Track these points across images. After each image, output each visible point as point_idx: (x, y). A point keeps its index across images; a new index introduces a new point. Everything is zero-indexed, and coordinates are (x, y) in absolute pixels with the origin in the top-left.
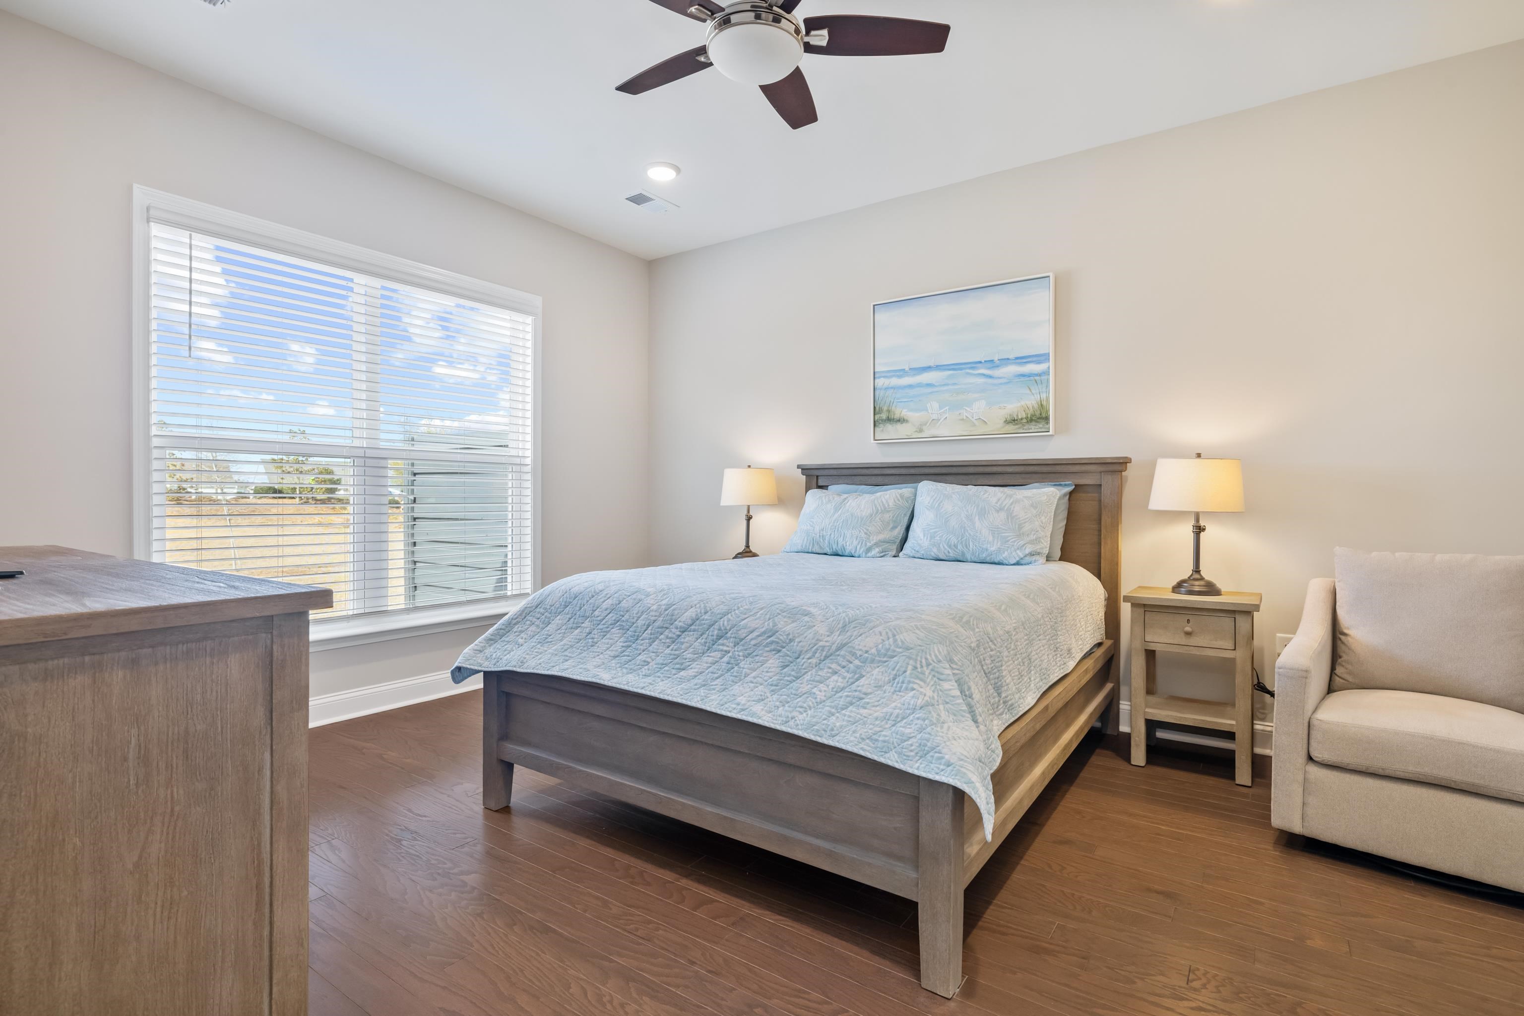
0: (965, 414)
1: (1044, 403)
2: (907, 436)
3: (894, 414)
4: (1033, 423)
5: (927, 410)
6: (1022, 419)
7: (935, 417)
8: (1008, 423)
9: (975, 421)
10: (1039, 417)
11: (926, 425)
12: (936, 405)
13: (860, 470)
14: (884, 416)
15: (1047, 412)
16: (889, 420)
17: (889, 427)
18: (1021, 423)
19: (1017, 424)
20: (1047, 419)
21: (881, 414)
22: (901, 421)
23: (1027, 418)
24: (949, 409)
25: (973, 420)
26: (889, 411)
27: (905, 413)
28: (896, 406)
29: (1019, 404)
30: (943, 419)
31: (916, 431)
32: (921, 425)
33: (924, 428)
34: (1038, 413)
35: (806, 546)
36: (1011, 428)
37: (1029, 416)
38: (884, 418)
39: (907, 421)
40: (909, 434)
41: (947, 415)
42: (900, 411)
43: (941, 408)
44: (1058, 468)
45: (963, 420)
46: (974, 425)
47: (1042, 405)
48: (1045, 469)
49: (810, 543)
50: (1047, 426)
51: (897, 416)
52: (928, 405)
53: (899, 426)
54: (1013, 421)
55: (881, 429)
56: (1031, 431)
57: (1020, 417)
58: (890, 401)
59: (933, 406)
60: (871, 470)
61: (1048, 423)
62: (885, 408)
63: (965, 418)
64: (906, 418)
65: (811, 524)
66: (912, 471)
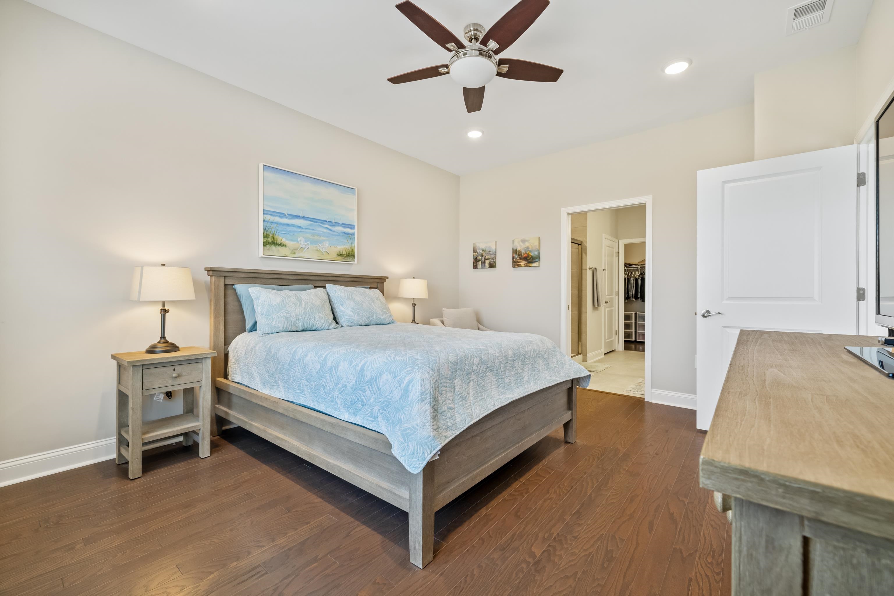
0: (319, 247)
1: (353, 248)
2: (285, 255)
3: (277, 240)
4: (349, 257)
5: (298, 241)
6: (344, 254)
7: (302, 246)
8: (339, 255)
9: (323, 252)
10: (350, 255)
11: (297, 250)
12: (303, 240)
13: (264, 275)
14: (270, 240)
15: (354, 253)
16: (274, 243)
17: (273, 247)
18: (344, 256)
19: (342, 257)
20: (354, 256)
21: (267, 238)
22: (281, 245)
23: (346, 254)
24: (310, 243)
25: (323, 251)
26: (273, 237)
27: (284, 241)
28: (278, 235)
29: (343, 247)
30: (307, 248)
31: (291, 253)
32: (294, 249)
33: (296, 251)
34: (351, 253)
35: (287, 327)
36: (340, 258)
37: (347, 253)
38: (270, 241)
39: (285, 246)
40: (287, 254)
41: (309, 246)
42: (280, 239)
43: (306, 242)
44: (366, 280)
45: (317, 250)
46: (323, 254)
47: (352, 249)
48: (361, 280)
49: (290, 325)
50: (354, 260)
51: (279, 241)
52: (299, 239)
53: (280, 248)
54: (340, 255)
55: (268, 248)
56: (348, 261)
57: (344, 253)
58: (274, 231)
59: (301, 240)
60: (272, 275)
61: (354, 258)
62: (271, 235)
63: (318, 249)
64: (285, 244)
65: (287, 312)
66: (299, 277)
